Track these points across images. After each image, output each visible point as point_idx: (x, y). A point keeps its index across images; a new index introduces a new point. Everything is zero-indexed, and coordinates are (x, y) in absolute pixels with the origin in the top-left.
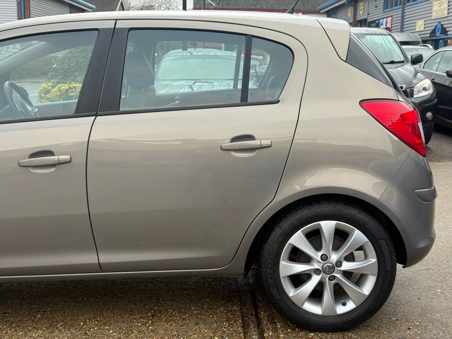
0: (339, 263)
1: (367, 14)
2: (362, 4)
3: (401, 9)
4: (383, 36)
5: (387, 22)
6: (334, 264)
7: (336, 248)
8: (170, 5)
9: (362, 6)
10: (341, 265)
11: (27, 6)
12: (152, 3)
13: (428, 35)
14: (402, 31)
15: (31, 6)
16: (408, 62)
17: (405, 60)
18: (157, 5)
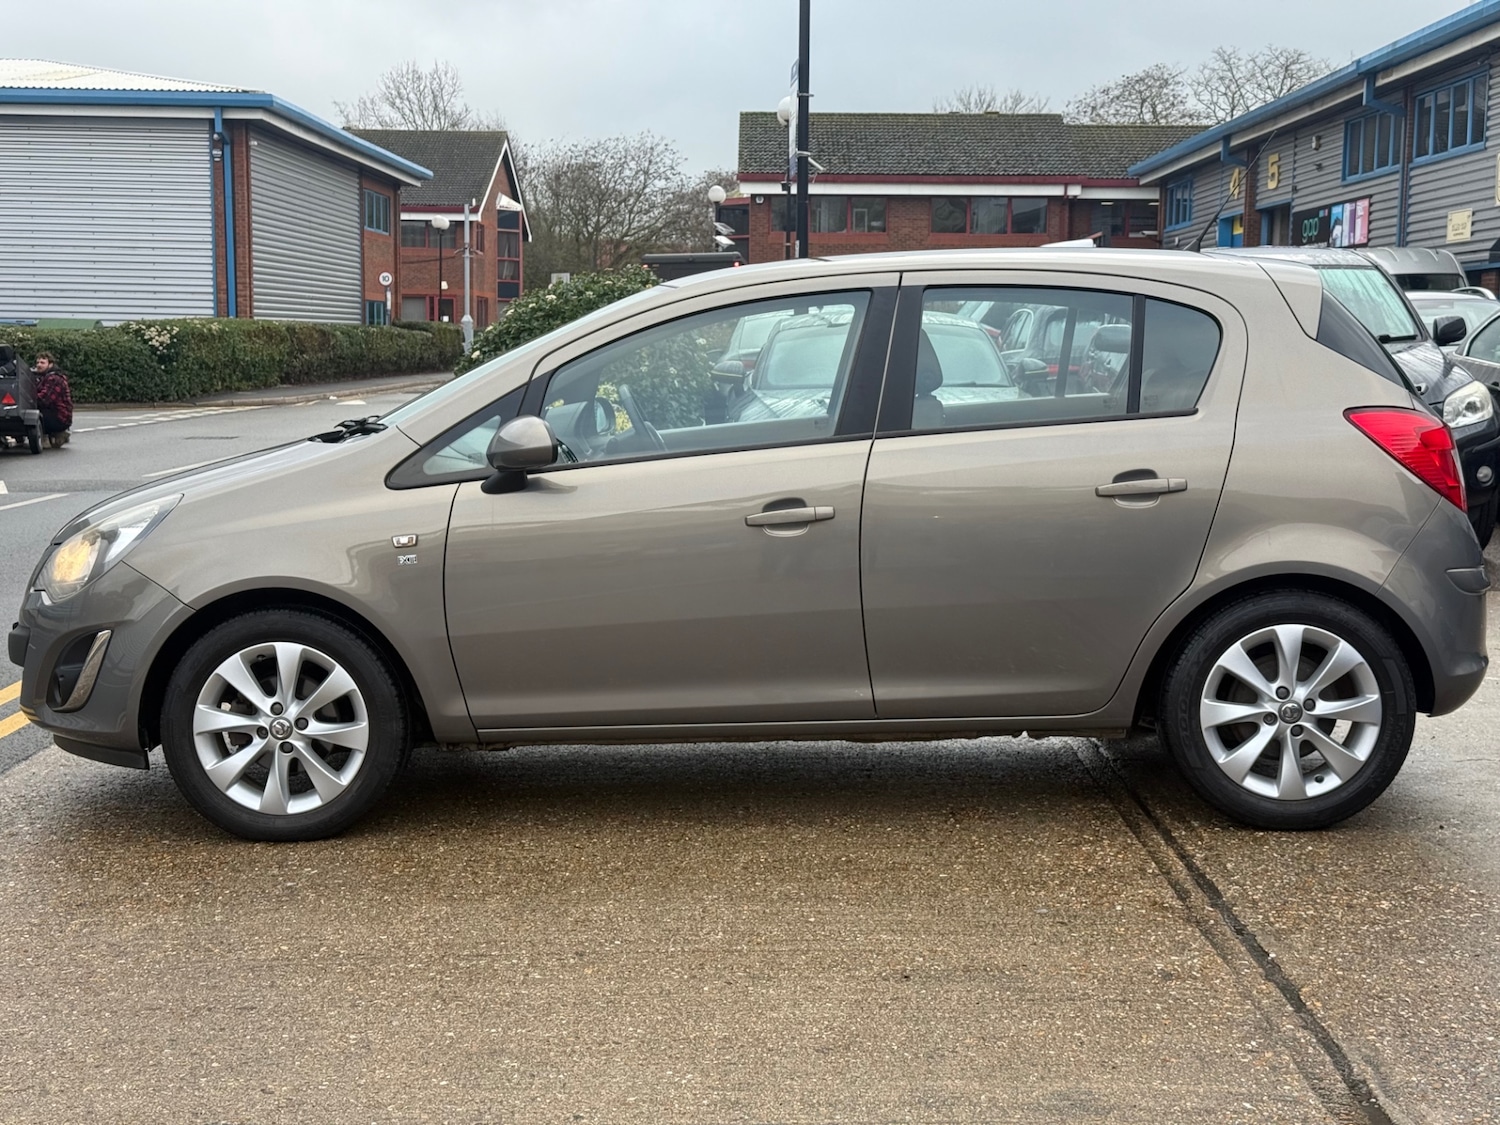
0: (1310, 704)
1: (1290, 189)
2: (1274, 158)
3: (1397, 176)
4: (1356, 271)
5: (1353, 213)
6: (1302, 704)
7: (1303, 677)
8: (650, 162)
9: (1273, 164)
10: (1313, 707)
11: (242, 176)
12: (594, 156)
13: (1486, 255)
14: (1402, 243)
15: (253, 174)
16: (1426, 340)
17: (1418, 333)
18: (612, 161)
